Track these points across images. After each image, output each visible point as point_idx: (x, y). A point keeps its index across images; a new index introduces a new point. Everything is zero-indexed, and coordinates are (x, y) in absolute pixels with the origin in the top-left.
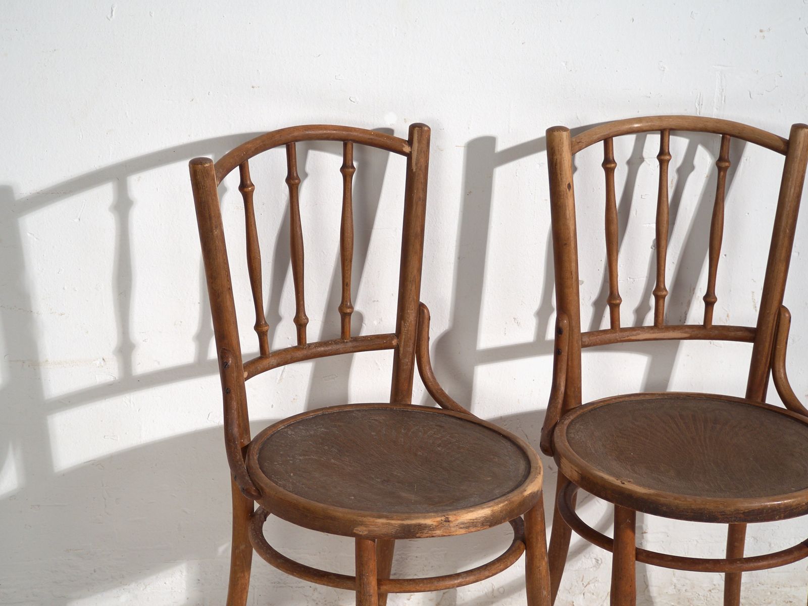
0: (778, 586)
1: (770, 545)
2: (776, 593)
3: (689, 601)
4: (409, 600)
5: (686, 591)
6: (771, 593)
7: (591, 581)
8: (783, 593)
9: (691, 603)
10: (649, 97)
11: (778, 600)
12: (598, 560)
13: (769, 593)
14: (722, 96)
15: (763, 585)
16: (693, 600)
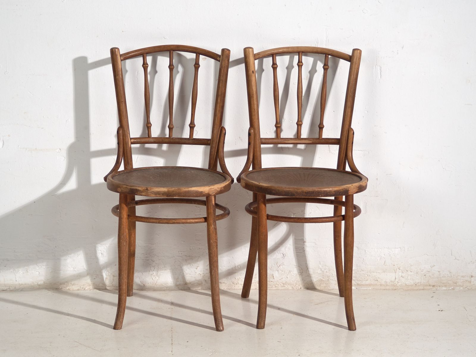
0: (370, 272)
1: (365, 252)
2: (370, 275)
3: (328, 277)
4: (197, 269)
5: (326, 272)
6: (367, 275)
7: (281, 264)
8: (373, 276)
9: (329, 278)
10: (295, 39)
11: (371, 279)
12: (284, 255)
13: (366, 276)
14: (327, 39)
15: (363, 271)
16: (330, 277)
